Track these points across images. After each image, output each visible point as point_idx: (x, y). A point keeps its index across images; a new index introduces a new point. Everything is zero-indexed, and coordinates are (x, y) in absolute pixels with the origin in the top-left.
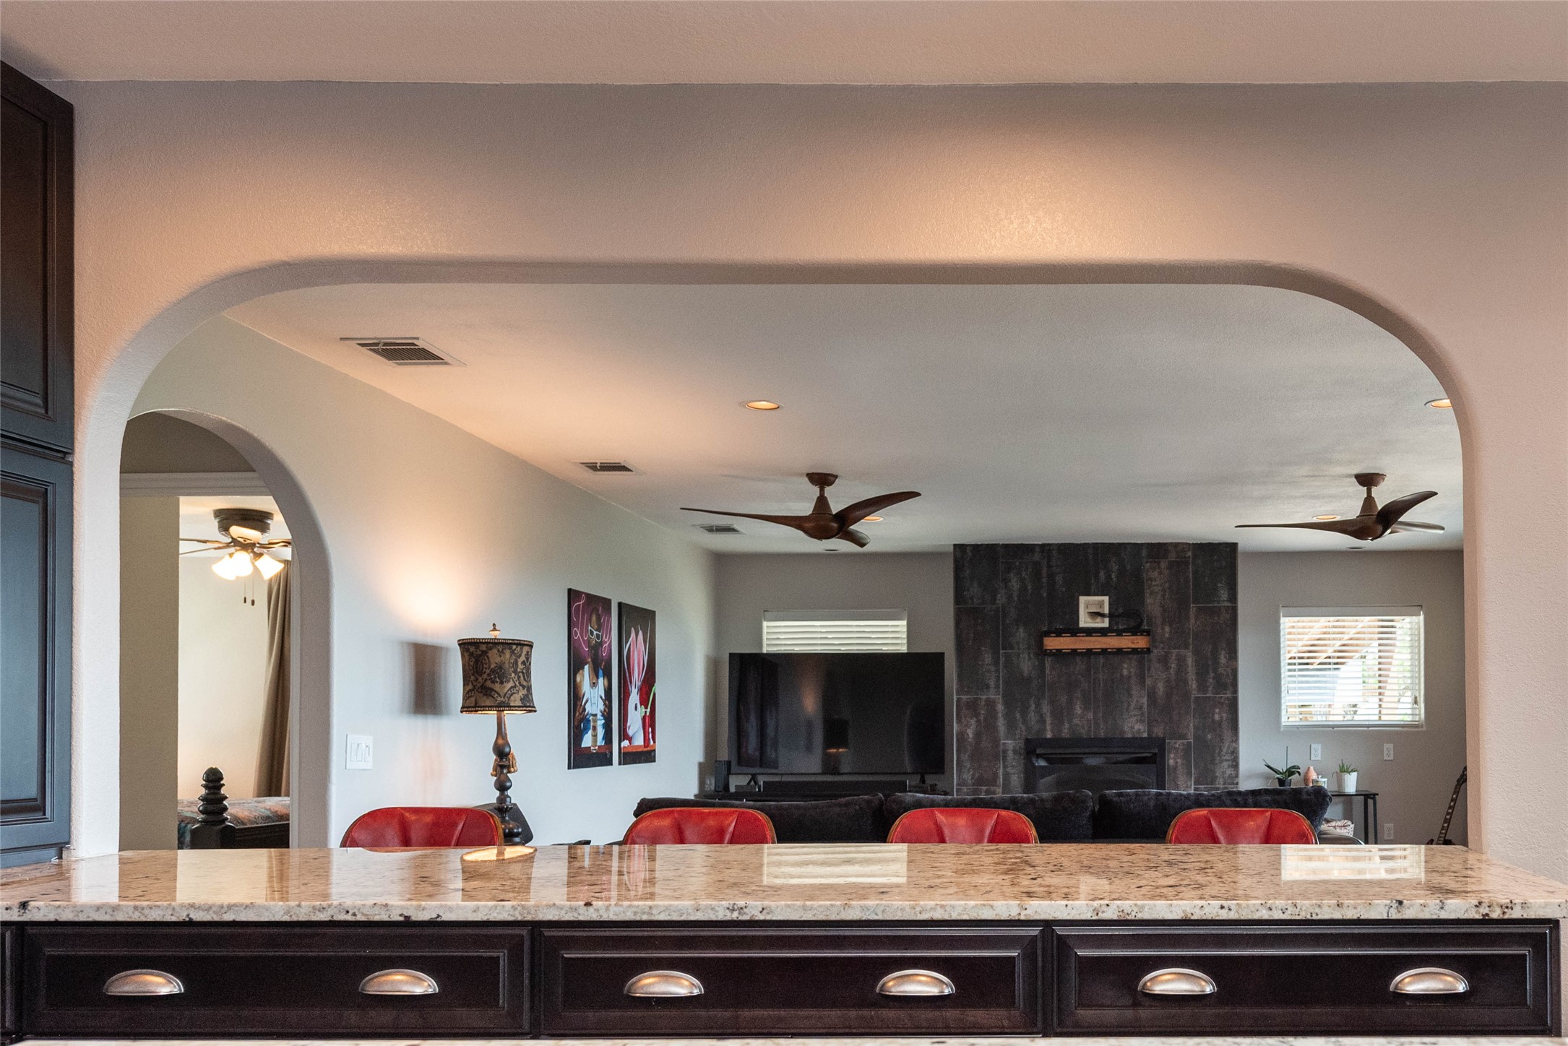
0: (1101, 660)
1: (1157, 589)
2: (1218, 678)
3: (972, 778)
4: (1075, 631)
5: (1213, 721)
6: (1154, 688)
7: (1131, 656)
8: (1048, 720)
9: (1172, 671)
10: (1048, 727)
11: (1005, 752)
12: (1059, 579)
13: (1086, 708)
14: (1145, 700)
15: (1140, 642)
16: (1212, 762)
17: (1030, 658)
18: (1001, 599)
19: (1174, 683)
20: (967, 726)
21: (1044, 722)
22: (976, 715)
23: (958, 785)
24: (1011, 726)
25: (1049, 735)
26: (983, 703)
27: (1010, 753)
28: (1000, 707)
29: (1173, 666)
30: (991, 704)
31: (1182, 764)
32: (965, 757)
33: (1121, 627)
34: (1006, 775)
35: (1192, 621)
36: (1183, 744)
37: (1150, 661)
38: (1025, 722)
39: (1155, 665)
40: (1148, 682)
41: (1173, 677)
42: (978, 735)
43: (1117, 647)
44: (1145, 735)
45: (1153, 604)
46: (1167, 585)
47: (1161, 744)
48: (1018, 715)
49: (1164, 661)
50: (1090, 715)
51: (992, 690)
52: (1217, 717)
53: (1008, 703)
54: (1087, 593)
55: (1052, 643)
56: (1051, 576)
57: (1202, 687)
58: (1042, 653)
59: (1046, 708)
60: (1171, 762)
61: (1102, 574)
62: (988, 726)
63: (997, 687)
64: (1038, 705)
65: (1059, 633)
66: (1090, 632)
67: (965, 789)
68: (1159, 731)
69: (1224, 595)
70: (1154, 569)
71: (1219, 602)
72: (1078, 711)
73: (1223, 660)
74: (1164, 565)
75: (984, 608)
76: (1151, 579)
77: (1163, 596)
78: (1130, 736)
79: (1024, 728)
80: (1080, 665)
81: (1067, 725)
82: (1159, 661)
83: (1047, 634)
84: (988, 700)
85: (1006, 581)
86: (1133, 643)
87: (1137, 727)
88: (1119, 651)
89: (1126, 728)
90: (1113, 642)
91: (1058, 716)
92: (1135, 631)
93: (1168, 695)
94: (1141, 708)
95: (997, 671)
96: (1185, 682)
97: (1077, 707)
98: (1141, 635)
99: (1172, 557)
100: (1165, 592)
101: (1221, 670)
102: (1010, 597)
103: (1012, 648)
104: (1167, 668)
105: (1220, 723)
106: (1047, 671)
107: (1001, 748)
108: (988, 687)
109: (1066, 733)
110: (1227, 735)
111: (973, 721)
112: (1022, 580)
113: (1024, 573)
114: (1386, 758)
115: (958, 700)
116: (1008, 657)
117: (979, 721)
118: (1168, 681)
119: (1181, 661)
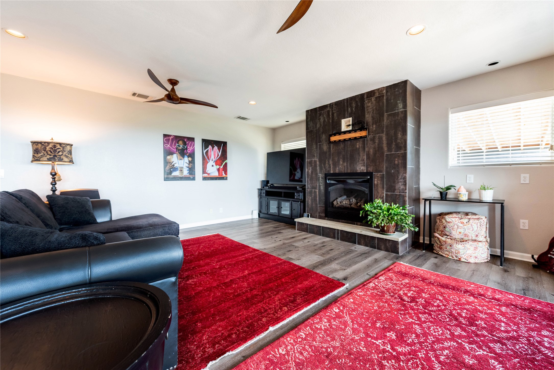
0: (349, 142)
1: (370, 110)
2: (397, 145)
3: (311, 186)
4: (340, 133)
5: (395, 164)
6: (369, 152)
7: (360, 140)
8: (332, 166)
9: (376, 144)
10: (332, 169)
11: (319, 178)
12: (335, 115)
13: (344, 162)
14: (365, 157)
15: (363, 133)
16: (394, 182)
17: (326, 145)
18: (318, 126)
19: (377, 149)
20: (309, 169)
21: (330, 167)
22: (312, 166)
23: (307, 189)
24: (321, 169)
25: (332, 172)
26: (313, 162)
27: (320, 178)
28: (318, 163)
29: (377, 141)
30: (315, 162)
31: (380, 183)
32: (309, 180)
33: (356, 129)
34: (320, 186)
35: (385, 121)
36: (381, 174)
37: (367, 141)
38: (325, 167)
39: (369, 142)
40: (366, 149)
41: (377, 146)
42: (312, 172)
43: (355, 137)
44: (365, 171)
45: (368, 117)
46: (374, 107)
47: (371, 174)
48: (323, 165)
49: (373, 140)
50: (345, 164)
51: (316, 157)
52: (396, 162)
53: (320, 161)
54: (344, 118)
55: (333, 139)
56: (333, 114)
57: (389, 149)
58: (330, 142)
59: (331, 162)
60: (376, 182)
61: (349, 109)
62: (314, 170)
63: (317, 156)
64: (329, 161)
65: (335, 135)
66: (345, 132)
67: (308, 190)
68: (370, 170)
69: (401, 106)
70: (369, 102)
71: (398, 110)
72: (341, 163)
73: (400, 136)
74: (373, 99)
75: (313, 130)
76: (368, 107)
77: (373, 113)
78: (359, 171)
79: (324, 170)
80: (342, 145)
81: (337, 168)
82: (371, 140)
83: (331, 136)
84: (315, 161)
85: (319, 119)
86: (360, 134)
87: (362, 168)
88: (355, 138)
89: (358, 169)
90: (353, 135)
91: (335, 165)
92: (361, 129)
93: (375, 154)
94: (364, 160)
95: (317, 151)
96: (382, 148)
97: (341, 161)
98: (364, 131)
99: (377, 95)
100: (374, 111)
101: (399, 141)
102: (321, 125)
103: (321, 142)
104: (374, 143)
105: (398, 165)
106: (331, 149)
107: (318, 176)
108: (314, 156)
109: (337, 171)
110: (401, 170)
111: (311, 168)
112: (324, 118)
113: (324, 115)
114: (522, 182)
115: (307, 161)
116: (320, 145)
117: (312, 168)
118: (375, 148)
119: (380, 139)
